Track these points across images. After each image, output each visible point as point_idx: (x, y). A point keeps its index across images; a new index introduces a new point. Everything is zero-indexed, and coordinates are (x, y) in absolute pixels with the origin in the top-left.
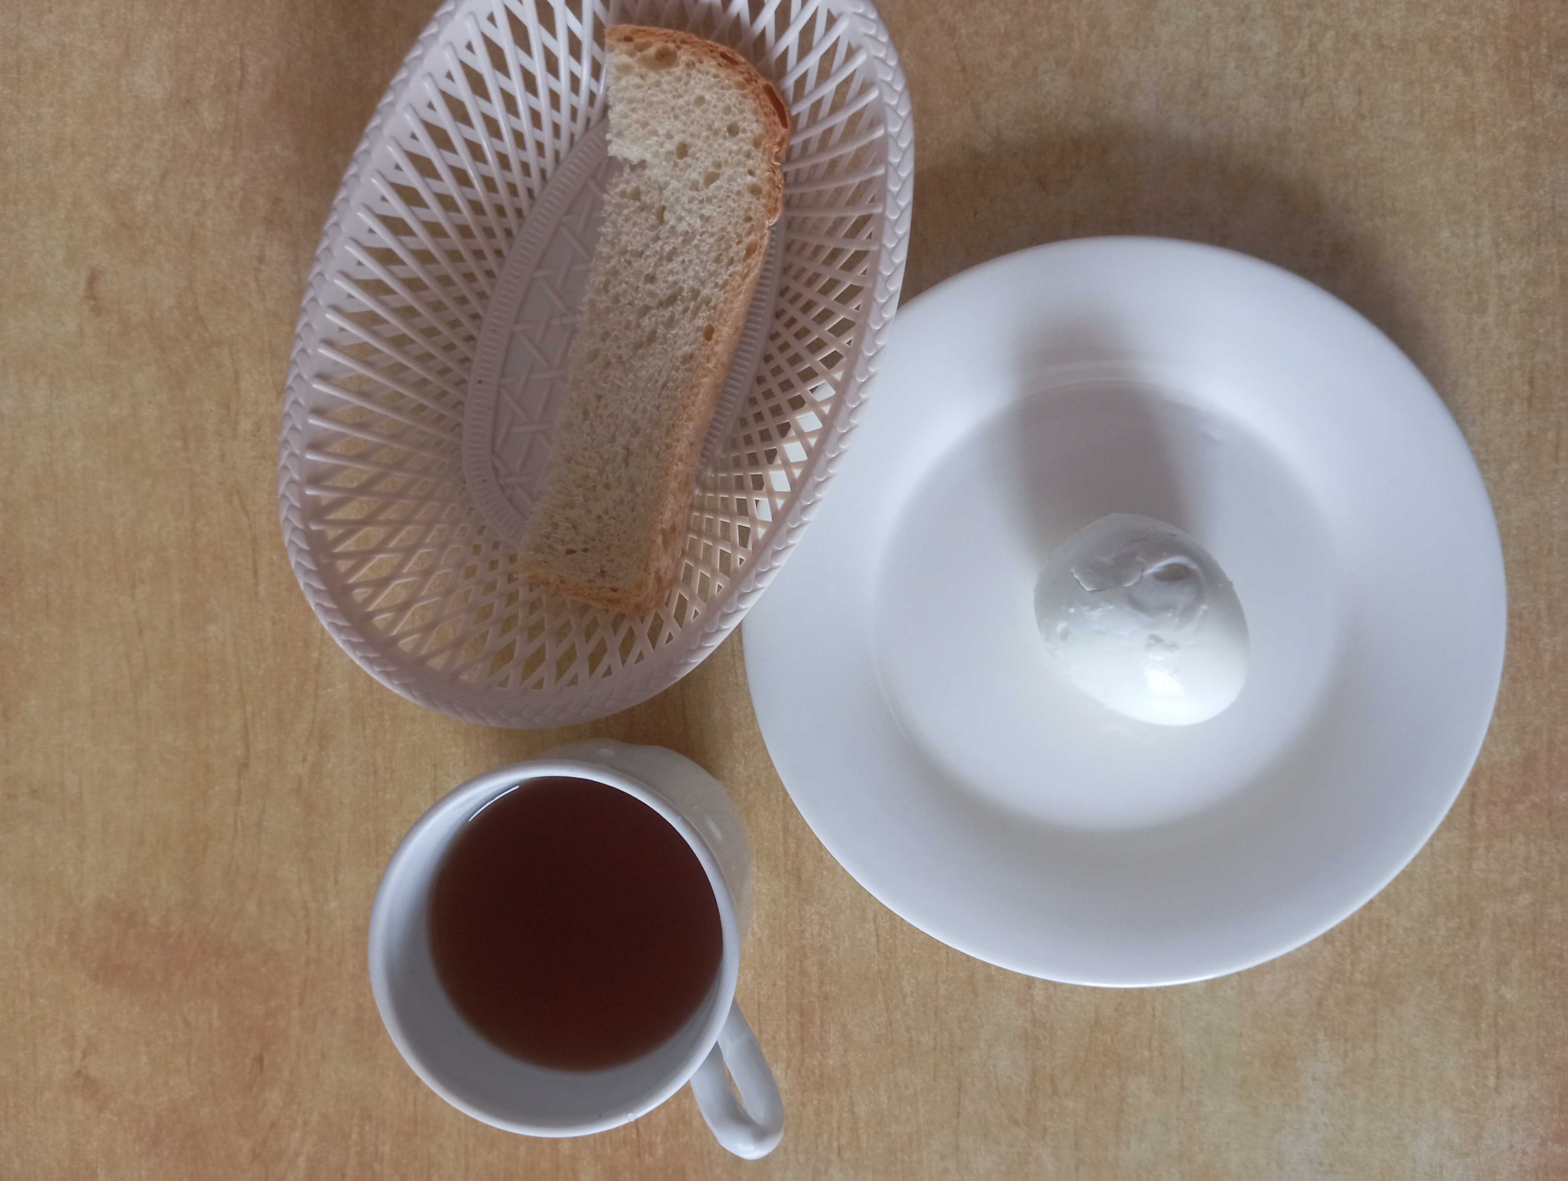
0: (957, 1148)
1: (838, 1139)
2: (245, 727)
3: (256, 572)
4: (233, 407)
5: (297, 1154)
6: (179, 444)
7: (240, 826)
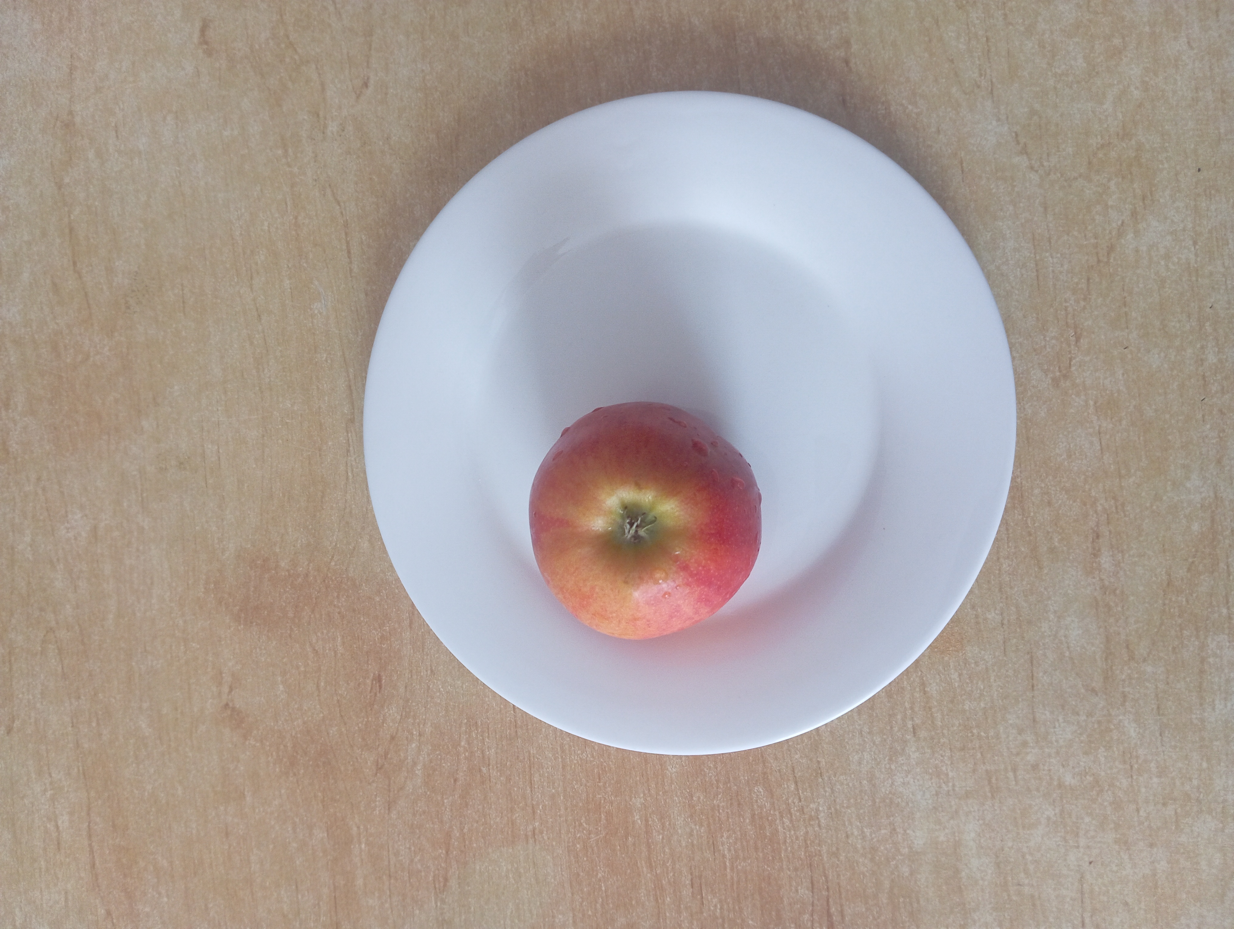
0: (1034, 720)
1: (912, 719)
2: (350, 387)
3: (349, 252)
4: (321, 114)
5: (415, 764)
6: (280, 152)
7: (350, 474)
